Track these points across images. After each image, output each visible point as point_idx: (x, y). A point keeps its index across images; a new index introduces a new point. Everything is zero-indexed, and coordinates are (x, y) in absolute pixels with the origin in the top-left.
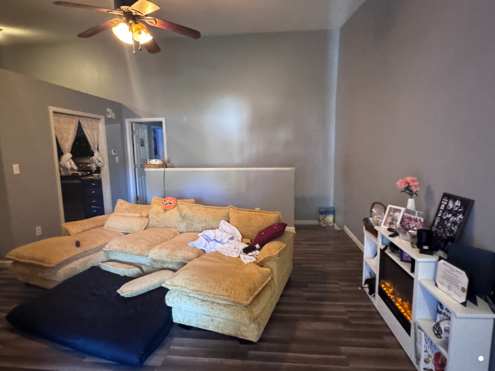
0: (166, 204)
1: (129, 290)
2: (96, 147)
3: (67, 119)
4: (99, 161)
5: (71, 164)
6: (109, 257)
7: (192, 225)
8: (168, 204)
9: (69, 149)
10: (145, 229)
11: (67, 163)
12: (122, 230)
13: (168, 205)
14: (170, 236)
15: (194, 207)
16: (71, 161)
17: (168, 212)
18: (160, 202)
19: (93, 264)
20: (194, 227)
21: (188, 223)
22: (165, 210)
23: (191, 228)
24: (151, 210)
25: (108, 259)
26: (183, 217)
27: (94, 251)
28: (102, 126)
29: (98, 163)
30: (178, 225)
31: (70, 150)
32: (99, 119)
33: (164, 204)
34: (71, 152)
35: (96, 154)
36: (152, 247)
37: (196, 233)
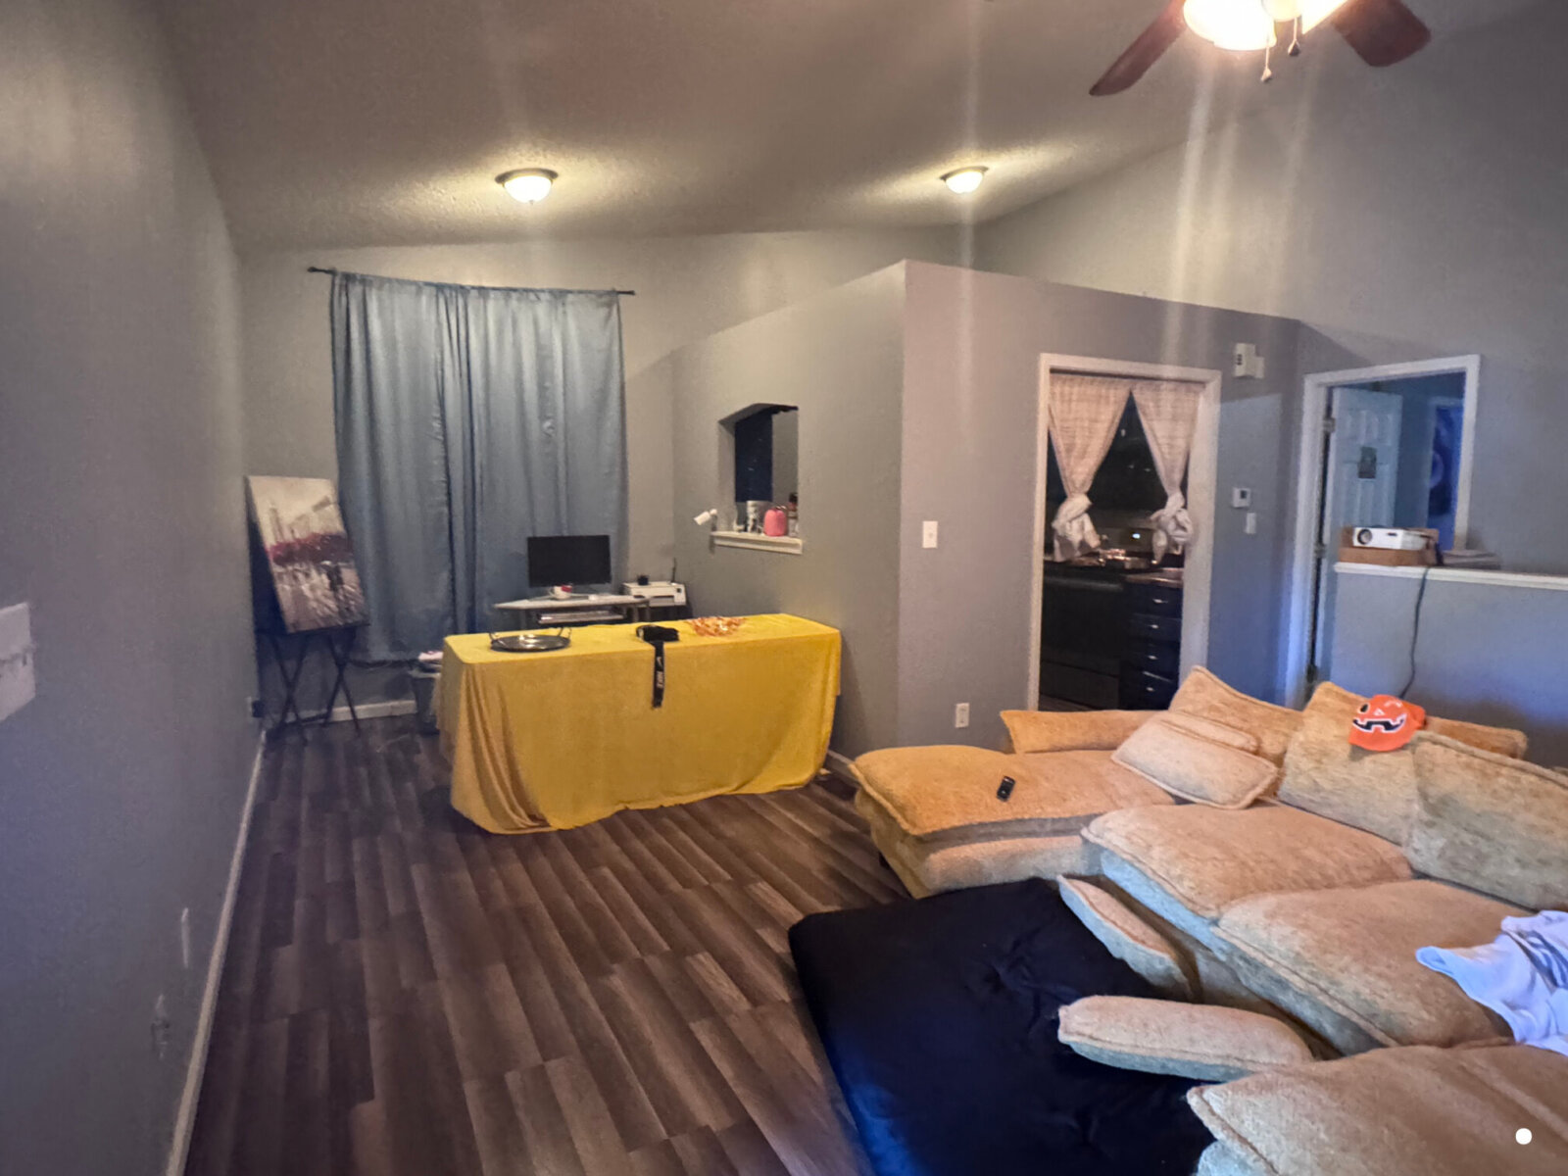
0: (1364, 723)
1: (1088, 1031)
2: (1178, 477)
3: (1091, 389)
4: (1180, 526)
5: (1082, 528)
6: (1100, 866)
7: (1481, 858)
8: (1374, 727)
9: (1083, 485)
10: (1257, 802)
11: (1071, 527)
12: (1168, 784)
13: (1377, 730)
14: (1355, 872)
15: (1504, 771)
16: (1086, 519)
17: (1368, 760)
18: (1342, 711)
19: (1037, 869)
20: (1489, 870)
21: (1457, 841)
22: (1358, 752)
23: (1476, 874)
24: (1297, 734)
25: (1095, 871)
26: (1438, 809)
27: (1049, 827)
28: (1207, 408)
29: (1176, 529)
30: (1410, 836)
31: (1087, 488)
32: (1202, 383)
33: (1355, 722)
34: (1089, 494)
35: (1174, 500)
36: (1245, 894)
37: (1495, 906)
